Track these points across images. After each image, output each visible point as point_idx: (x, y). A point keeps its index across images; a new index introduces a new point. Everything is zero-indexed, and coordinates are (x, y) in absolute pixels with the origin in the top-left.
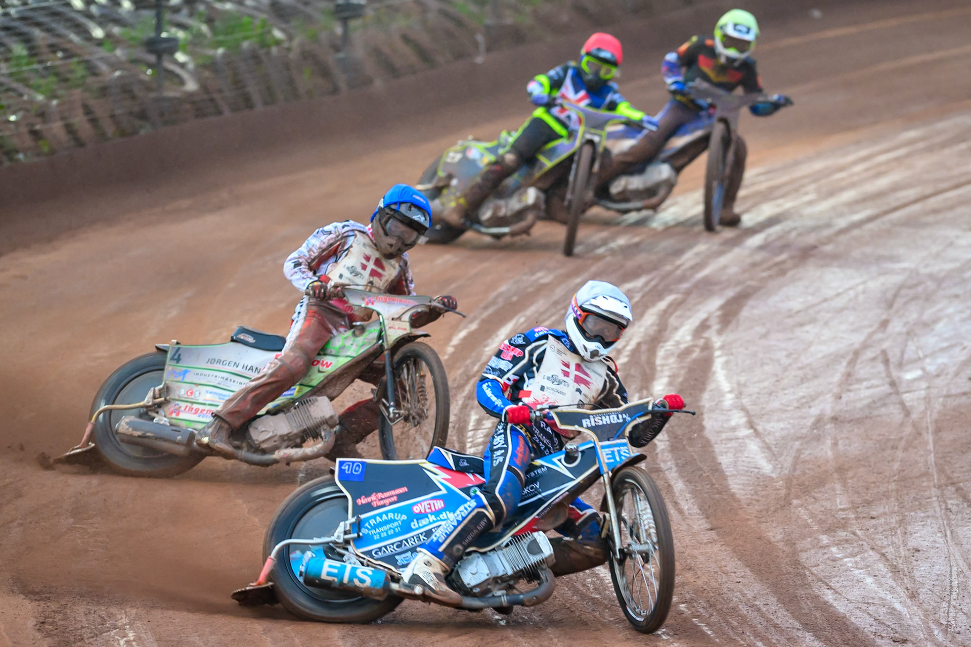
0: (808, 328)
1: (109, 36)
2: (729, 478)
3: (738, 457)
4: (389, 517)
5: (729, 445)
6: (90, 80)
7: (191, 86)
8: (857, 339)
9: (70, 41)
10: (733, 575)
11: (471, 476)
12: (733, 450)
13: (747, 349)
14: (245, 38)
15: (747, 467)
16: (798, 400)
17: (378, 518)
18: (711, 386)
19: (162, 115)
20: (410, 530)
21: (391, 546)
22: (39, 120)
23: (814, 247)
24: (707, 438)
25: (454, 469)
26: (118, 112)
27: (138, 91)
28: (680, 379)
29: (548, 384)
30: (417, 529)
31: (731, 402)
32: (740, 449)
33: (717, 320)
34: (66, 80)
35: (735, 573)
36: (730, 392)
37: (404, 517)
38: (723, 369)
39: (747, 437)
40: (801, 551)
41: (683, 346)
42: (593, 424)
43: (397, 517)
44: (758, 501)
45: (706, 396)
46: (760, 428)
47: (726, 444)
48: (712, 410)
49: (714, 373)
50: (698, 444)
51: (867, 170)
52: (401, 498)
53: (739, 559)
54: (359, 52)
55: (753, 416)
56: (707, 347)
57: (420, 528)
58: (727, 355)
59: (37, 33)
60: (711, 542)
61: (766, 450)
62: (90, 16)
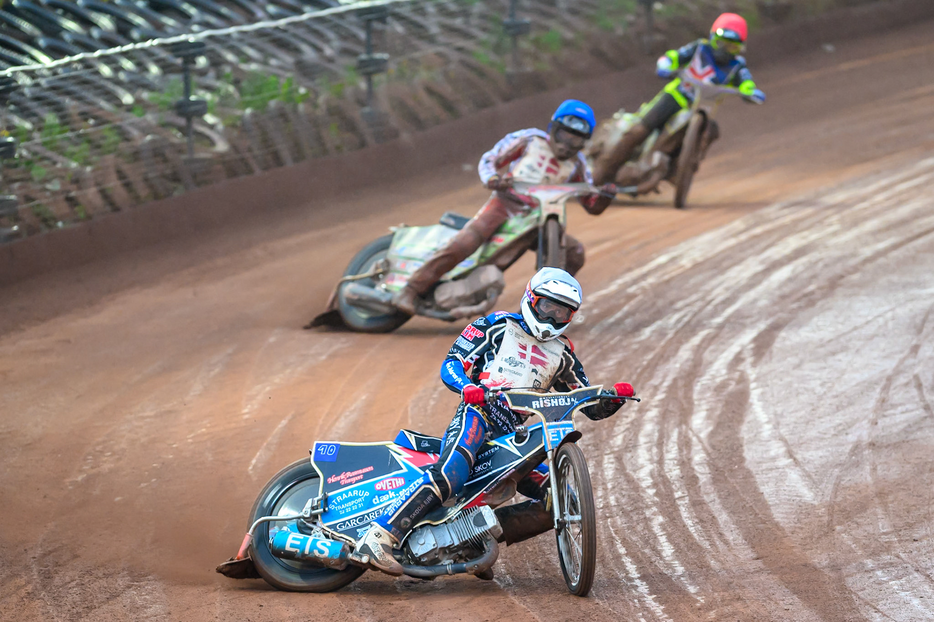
0: (840, 356)
1: (138, 101)
2: (772, 508)
3: (779, 486)
4: (354, 493)
5: (770, 475)
6: (123, 145)
7: (222, 146)
8: (889, 365)
9: (101, 109)
10: (781, 602)
12: (774, 480)
13: (781, 380)
14: (272, 97)
15: (789, 496)
16: (835, 428)
17: (344, 494)
18: (749, 418)
19: (194, 176)
20: (372, 505)
21: (354, 520)
22: (74, 186)
23: (842, 277)
24: (748, 469)
25: (416, 449)
26: (151, 175)
27: (169, 153)
28: (718, 412)
29: (505, 365)
30: (378, 504)
31: (770, 432)
32: (781, 479)
33: (751, 353)
34: (99, 147)
35: (783, 600)
36: (768, 422)
37: (367, 494)
38: (759, 400)
39: (787, 466)
40: (847, 576)
41: (718, 380)
43: (361, 494)
44: (802, 528)
45: (744, 428)
46: (799, 457)
47: (766, 474)
48: (751, 442)
49: (751, 404)
50: (739, 475)
51: (888, 199)
52: (367, 476)
53: (787, 587)
54: (384, 105)
55: (792, 445)
56: (743, 380)
57: (381, 503)
58: (762, 386)
59: (67, 101)
60: (757, 572)
61: (807, 479)
62: (119, 83)
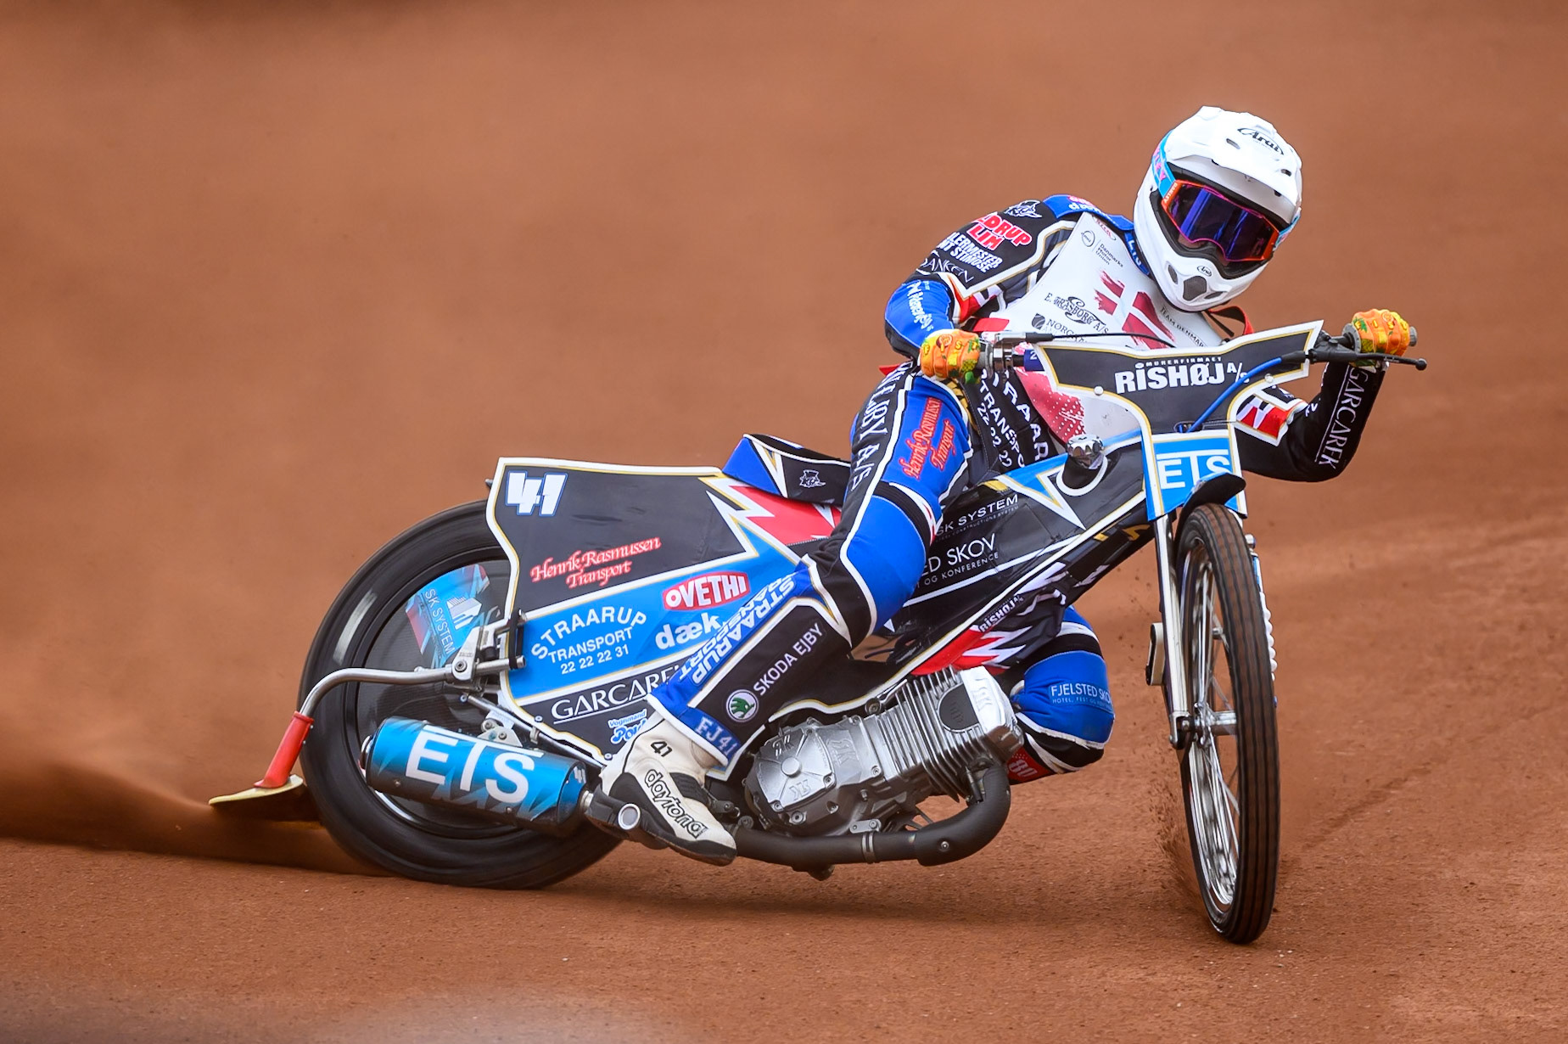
4: (604, 615)
11: (827, 514)
17: (575, 617)
20: (652, 652)
21: (603, 693)
25: (785, 494)
30: (670, 651)
37: (641, 618)
42: (1142, 386)
43: (624, 617)
52: (643, 566)
57: (678, 648)
